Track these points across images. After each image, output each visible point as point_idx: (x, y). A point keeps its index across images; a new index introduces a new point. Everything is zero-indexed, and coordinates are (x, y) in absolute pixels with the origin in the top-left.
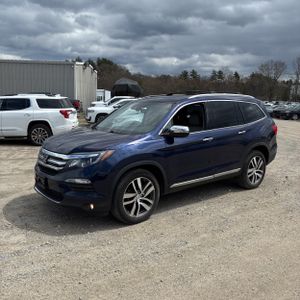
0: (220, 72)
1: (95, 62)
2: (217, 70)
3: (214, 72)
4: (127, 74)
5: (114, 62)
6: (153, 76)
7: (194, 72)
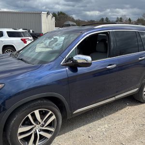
0: (121, 18)
1: (57, 14)
2: (119, 17)
3: (118, 18)
4: (73, 20)
5: (66, 14)
6: (86, 21)
7: (107, 18)
